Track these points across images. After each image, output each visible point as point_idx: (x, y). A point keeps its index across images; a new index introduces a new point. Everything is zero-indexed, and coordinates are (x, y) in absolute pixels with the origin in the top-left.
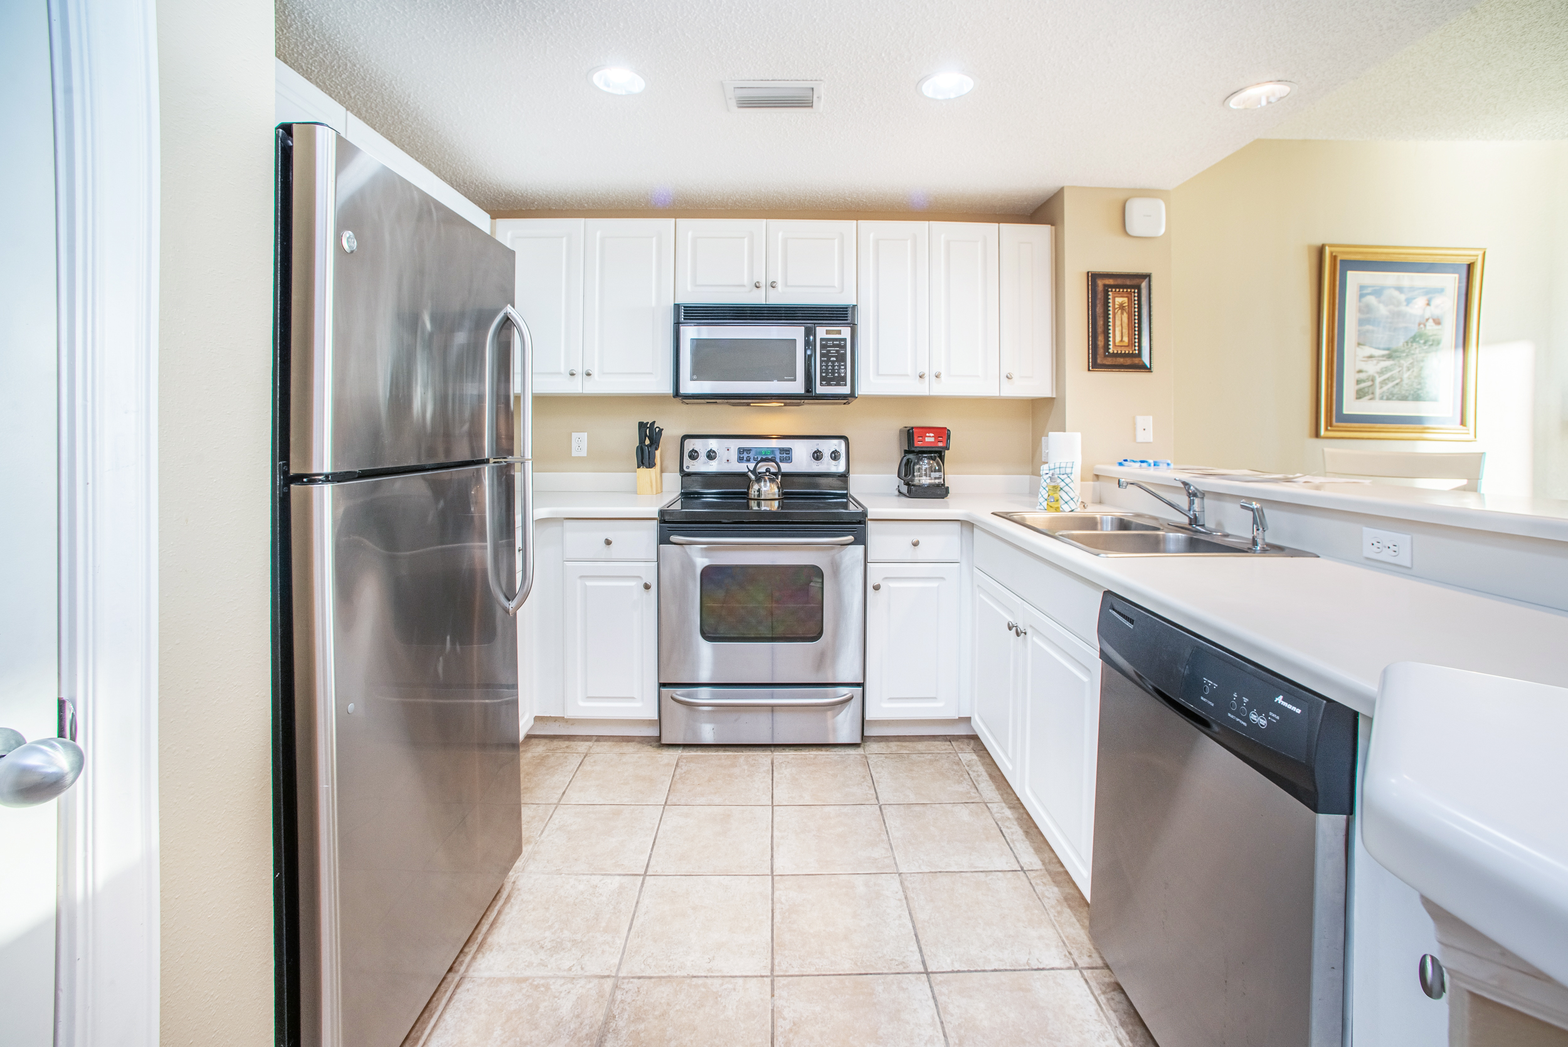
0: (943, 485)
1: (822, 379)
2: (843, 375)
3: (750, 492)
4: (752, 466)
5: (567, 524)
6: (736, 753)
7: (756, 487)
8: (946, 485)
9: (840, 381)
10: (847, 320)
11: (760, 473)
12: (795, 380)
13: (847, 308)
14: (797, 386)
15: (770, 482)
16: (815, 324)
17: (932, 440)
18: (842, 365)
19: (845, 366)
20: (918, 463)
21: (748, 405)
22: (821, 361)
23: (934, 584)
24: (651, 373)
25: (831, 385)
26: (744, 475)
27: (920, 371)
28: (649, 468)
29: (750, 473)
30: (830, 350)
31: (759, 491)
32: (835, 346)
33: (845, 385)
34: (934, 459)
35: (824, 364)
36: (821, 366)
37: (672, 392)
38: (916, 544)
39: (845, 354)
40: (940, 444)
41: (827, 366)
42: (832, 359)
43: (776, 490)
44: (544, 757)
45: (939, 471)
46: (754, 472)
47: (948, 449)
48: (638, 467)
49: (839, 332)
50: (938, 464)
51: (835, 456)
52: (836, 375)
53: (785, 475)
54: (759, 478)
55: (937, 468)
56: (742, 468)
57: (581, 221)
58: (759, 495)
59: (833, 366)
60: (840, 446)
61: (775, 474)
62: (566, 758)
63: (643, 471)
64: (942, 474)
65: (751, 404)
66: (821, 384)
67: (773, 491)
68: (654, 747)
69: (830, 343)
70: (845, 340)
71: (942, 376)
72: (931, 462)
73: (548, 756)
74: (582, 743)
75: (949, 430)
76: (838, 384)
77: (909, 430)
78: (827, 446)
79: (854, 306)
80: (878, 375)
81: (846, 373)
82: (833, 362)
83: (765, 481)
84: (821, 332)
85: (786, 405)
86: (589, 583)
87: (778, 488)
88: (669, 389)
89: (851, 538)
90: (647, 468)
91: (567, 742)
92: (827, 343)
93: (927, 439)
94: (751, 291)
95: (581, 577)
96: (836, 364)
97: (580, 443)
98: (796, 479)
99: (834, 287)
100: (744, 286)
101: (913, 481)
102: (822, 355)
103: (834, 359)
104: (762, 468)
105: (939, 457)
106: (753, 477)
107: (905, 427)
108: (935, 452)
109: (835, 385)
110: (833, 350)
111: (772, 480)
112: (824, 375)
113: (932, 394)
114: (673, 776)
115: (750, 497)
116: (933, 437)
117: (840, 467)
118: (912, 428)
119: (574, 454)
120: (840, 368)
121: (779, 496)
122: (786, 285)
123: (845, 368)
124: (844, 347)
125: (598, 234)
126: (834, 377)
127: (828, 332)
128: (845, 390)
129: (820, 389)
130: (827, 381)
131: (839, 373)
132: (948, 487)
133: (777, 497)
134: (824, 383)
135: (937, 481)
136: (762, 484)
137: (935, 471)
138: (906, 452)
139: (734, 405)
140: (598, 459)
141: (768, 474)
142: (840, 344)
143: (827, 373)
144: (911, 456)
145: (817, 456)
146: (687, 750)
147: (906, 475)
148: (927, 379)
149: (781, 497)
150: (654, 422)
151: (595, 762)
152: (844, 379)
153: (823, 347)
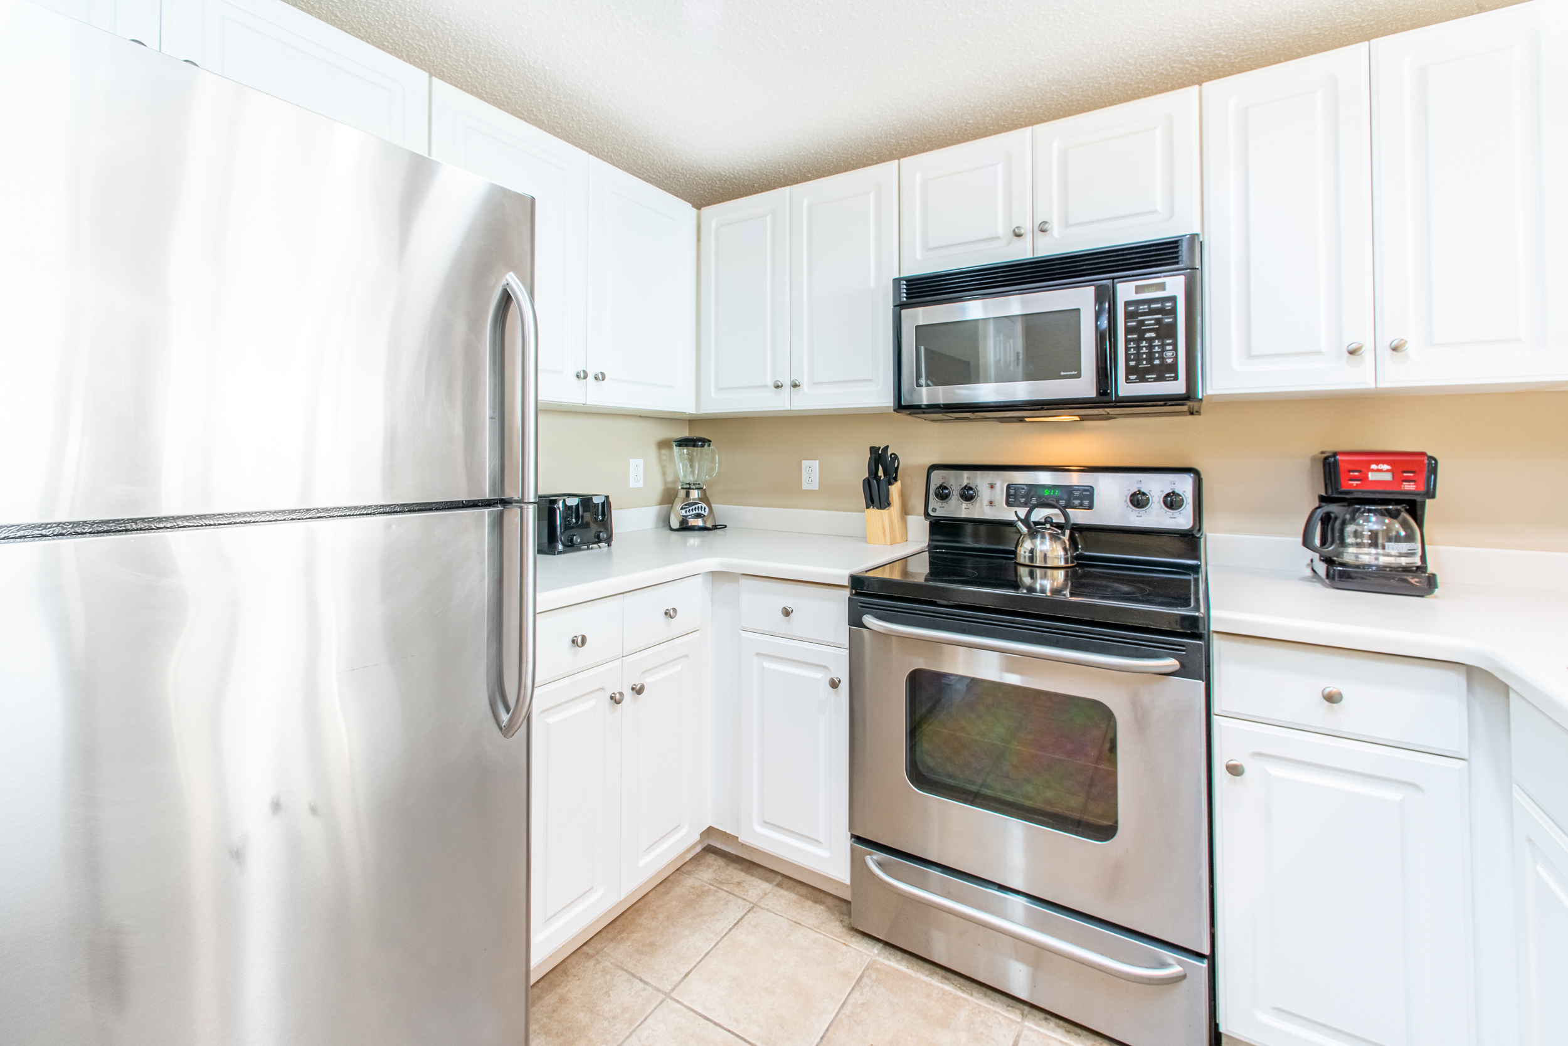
0: (1422, 569)
1: (1129, 371)
2: (1169, 361)
3: (1018, 551)
4: (1022, 512)
5: (744, 582)
6: (960, 993)
7: (1027, 545)
8: (1431, 569)
9: (1166, 371)
10: (1177, 263)
11: (1036, 523)
12: (1078, 376)
13: (1176, 242)
14: (1084, 386)
15: (1051, 539)
16: (1113, 279)
17: (1388, 477)
18: (1169, 344)
19: (1175, 346)
20: (1353, 519)
21: (1021, 420)
22: (1127, 341)
23: (1394, 795)
24: (871, 380)
25: (1147, 381)
26: (1010, 524)
27: (1350, 340)
28: (881, 509)
29: (1019, 523)
30: (1143, 321)
31: (1032, 551)
32: (1152, 312)
33: (1176, 378)
34: (1394, 515)
35: (1132, 345)
36: (1127, 349)
37: (892, 405)
38: (1331, 698)
39: (1174, 325)
40: (1409, 487)
41: (1138, 348)
42: (1148, 335)
43: (1061, 553)
44: (703, 892)
45: (1410, 538)
46: (1026, 521)
47: (1433, 496)
48: (868, 507)
49: (1162, 287)
50: (1405, 525)
51: (1172, 502)
52: (1157, 362)
53: (1077, 529)
54: (1035, 530)
55: (1403, 533)
56: (1009, 514)
57: (786, 190)
58: (1032, 559)
59: (1150, 347)
60: (1184, 485)
61: (1059, 526)
62: (727, 903)
63: (873, 512)
64: (1418, 545)
65: (1027, 420)
66: (1127, 380)
67: (1055, 554)
68: (844, 926)
69: (1144, 308)
70: (1173, 299)
71: (1411, 348)
72: (1387, 521)
73: (709, 891)
74: (760, 882)
75: (1431, 458)
76: (1161, 378)
77: (1326, 459)
78: (1156, 486)
79: (1193, 237)
80: (1250, 356)
81: (1176, 358)
82: (1150, 340)
83: (1043, 537)
84: (1126, 291)
85: (1083, 418)
86: (768, 665)
87: (1065, 549)
88: (885, 399)
89: (1172, 663)
90: (878, 509)
91: (743, 874)
92: (1137, 309)
93: (1372, 476)
94: (1009, 243)
95: (758, 654)
96: (1156, 342)
97: (811, 472)
98: (1102, 536)
99: (1156, 211)
100: (998, 238)
101: (1339, 555)
102: (1128, 330)
103: (1153, 335)
104: (1039, 514)
105: (1408, 511)
106: (1024, 530)
107: (1323, 453)
108: (1398, 502)
109: (1156, 380)
110: (1149, 320)
111: (1055, 537)
112: (1132, 363)
113: (1383, 384)
114: (843, 1005)
115: (1018, 561)
116: (1388, 471)
117: (1182, 520)
118: (1335, 454)
119: (805, 486)
120: (1163, 350)
121: (1066, 561)
122: (1066, 224)
123: (1175, 349)
124: (1173, 312)
125: (805, 203)
126: (1153, 366)
127: (1138, 289)
128: (1177, 387)
129: (1126, 388)
130: (1137, 373)
131: (1162, 358)
132: (1434, 575)
133: (1062, 563)
134: (1133, 377)
135: (1404, 561)
136: (1038, 541)
137: (1398, 539)
138: (1323, 499)
139: (1003, 420)
140: (827, 495)
141: (1048, 526)
142: (1165, 306)
143: (1138, 359)
144: (1334, 508)
145: (1138, 500)
146: (888, 952)
147: (1324, 542)
148: (1368, 355)
149: (1070, 565)
150: (887, 447)
151: (755, 926)
152: (1173, 368)
153: (1129, 316)
